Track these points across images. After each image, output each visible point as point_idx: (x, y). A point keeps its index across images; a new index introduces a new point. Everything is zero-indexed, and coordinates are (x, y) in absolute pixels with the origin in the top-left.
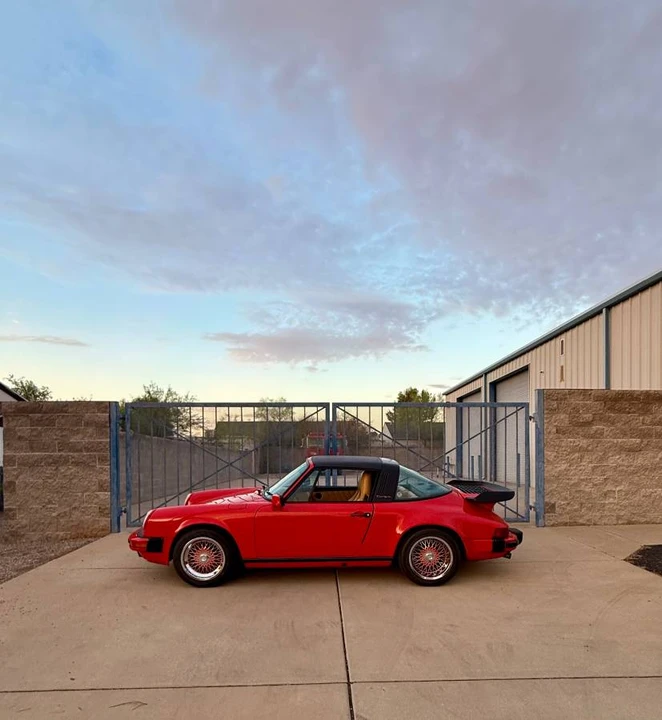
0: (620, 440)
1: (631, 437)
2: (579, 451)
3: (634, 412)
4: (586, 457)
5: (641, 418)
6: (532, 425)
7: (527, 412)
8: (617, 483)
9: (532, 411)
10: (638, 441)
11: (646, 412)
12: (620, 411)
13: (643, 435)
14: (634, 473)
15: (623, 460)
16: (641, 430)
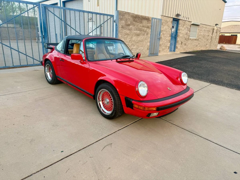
0: (136, 32)
1: (138, 31)
2: (127, 35)
3: (139, 22)
4: (128, 37)
5: (140, 24)
6: (115, 24)
7: (113, 19)
8: (134, 45)
9: (115, 19)
10: (139, 32)
11: (141, 23)
12: (136, 21)
13: (140, 30)
14: (138, 42)
15: (136, 38)
16: (140, 28)
